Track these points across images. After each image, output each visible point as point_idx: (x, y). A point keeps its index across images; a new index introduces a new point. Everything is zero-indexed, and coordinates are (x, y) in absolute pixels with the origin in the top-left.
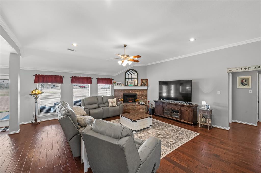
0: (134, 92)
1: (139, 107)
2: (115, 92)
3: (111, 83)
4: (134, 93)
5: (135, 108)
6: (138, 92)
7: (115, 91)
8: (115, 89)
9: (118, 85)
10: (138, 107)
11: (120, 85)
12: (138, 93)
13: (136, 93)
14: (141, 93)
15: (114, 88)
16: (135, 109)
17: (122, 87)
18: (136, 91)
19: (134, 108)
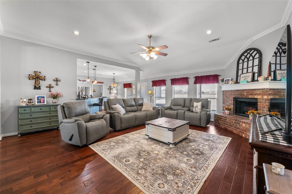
0: (252, 95)
1: (246, 125)
2: (223, 94)
3: (217, 81)
4: (250, 97)
5: (238, 126)
6: (259, 94)
7: (223, 92)
8: (223, 89)
9: (225, 84)
10: (244, 125)
11: (228, 83)
12: (259, 97)
13: (256, 97)
14: (265, 97)
15: (221, 89)
16: (238, 128)
17: (231, 87)
18: (255, 92)
19: (236, 125)
